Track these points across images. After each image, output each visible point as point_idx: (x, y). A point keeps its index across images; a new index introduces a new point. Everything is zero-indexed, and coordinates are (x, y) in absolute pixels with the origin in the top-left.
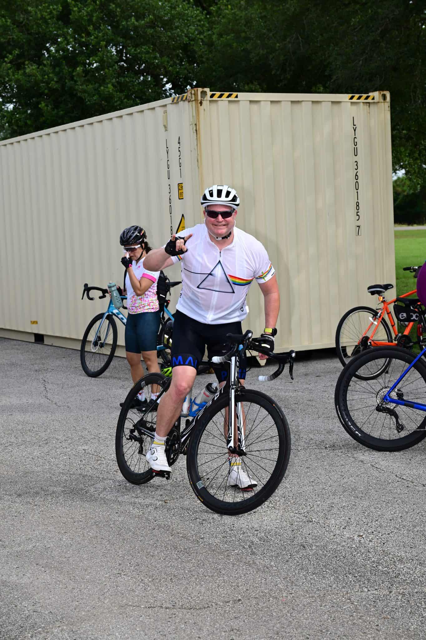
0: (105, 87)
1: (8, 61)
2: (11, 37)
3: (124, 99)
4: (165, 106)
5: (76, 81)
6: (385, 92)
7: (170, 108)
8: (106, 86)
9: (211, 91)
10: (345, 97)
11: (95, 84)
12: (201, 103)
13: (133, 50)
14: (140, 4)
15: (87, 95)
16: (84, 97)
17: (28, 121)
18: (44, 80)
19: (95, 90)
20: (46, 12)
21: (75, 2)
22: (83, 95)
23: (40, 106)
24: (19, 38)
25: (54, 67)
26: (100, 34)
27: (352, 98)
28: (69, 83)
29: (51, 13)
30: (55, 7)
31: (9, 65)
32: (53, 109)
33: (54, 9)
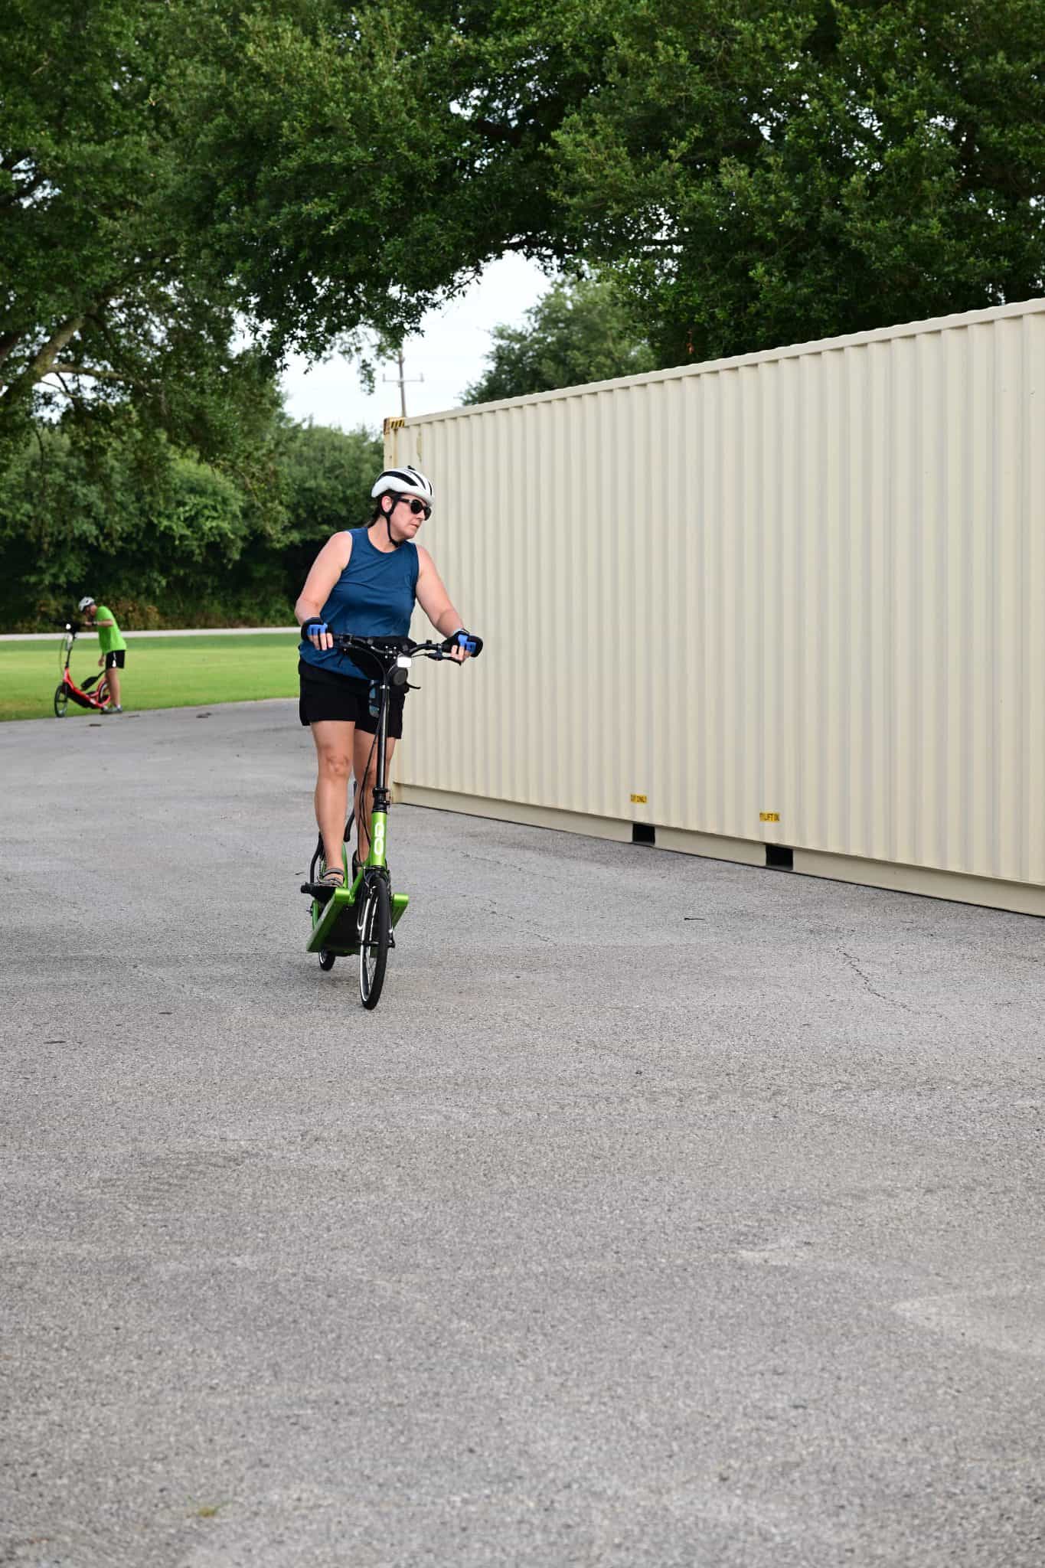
0: (920, 226)
1: (676, 156)
2: (683, 94)
3: (968, 257)
5: (846, 211)
8: (923, 222)
11: (895, 217)
13: (996, 134)
14: (1018, 18)
15: (874, 245)
16: (868, 250)
17: (716, 310)
18: (766, 206)
19: (895, 232)
20: (776, 33)
21: (852, 7)
22: (865, 246)
23: (751, 274)
24: (703, 98)
25: (790, 170)
26: (915, 92)
28: (827, 214)
30: (800, 20)
31: (677, 164)
32: (784, 281)
33: (797, 26)
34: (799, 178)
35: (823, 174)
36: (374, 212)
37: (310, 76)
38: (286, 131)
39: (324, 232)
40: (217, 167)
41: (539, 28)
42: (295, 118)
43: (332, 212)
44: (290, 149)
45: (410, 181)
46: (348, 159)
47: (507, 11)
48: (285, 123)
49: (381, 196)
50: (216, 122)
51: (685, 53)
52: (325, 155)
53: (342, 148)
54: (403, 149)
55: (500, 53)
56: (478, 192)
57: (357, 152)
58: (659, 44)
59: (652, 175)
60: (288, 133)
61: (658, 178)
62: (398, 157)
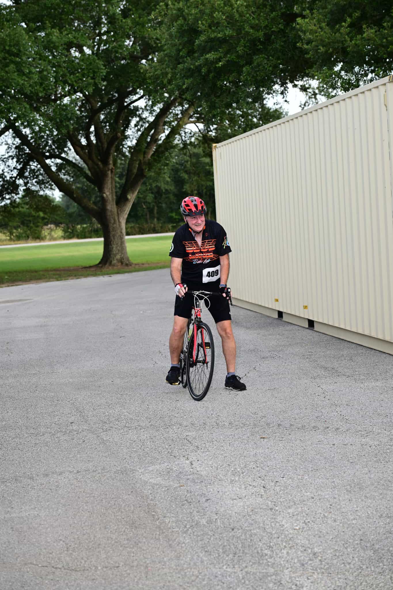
1: (347, 25)
4: (385, 84)
7: (388, 87)
36: (238, 57)
39: (217, 65)
40: (180, 41)
42: (204, 20)
43: (220, 57)
44: (202, 33)
45: (254, 42)
46: (225, 33)
48: (200, 22)
49: (239, 49)
50: (178, 23)
52: (215, 34)
53: (222, 31)
54: (247, 29)
56: (282, 44)
57: (229, 32)
59: (337, 34)
60: (201, 25)
61: (339, 35)
62: (247, 32)
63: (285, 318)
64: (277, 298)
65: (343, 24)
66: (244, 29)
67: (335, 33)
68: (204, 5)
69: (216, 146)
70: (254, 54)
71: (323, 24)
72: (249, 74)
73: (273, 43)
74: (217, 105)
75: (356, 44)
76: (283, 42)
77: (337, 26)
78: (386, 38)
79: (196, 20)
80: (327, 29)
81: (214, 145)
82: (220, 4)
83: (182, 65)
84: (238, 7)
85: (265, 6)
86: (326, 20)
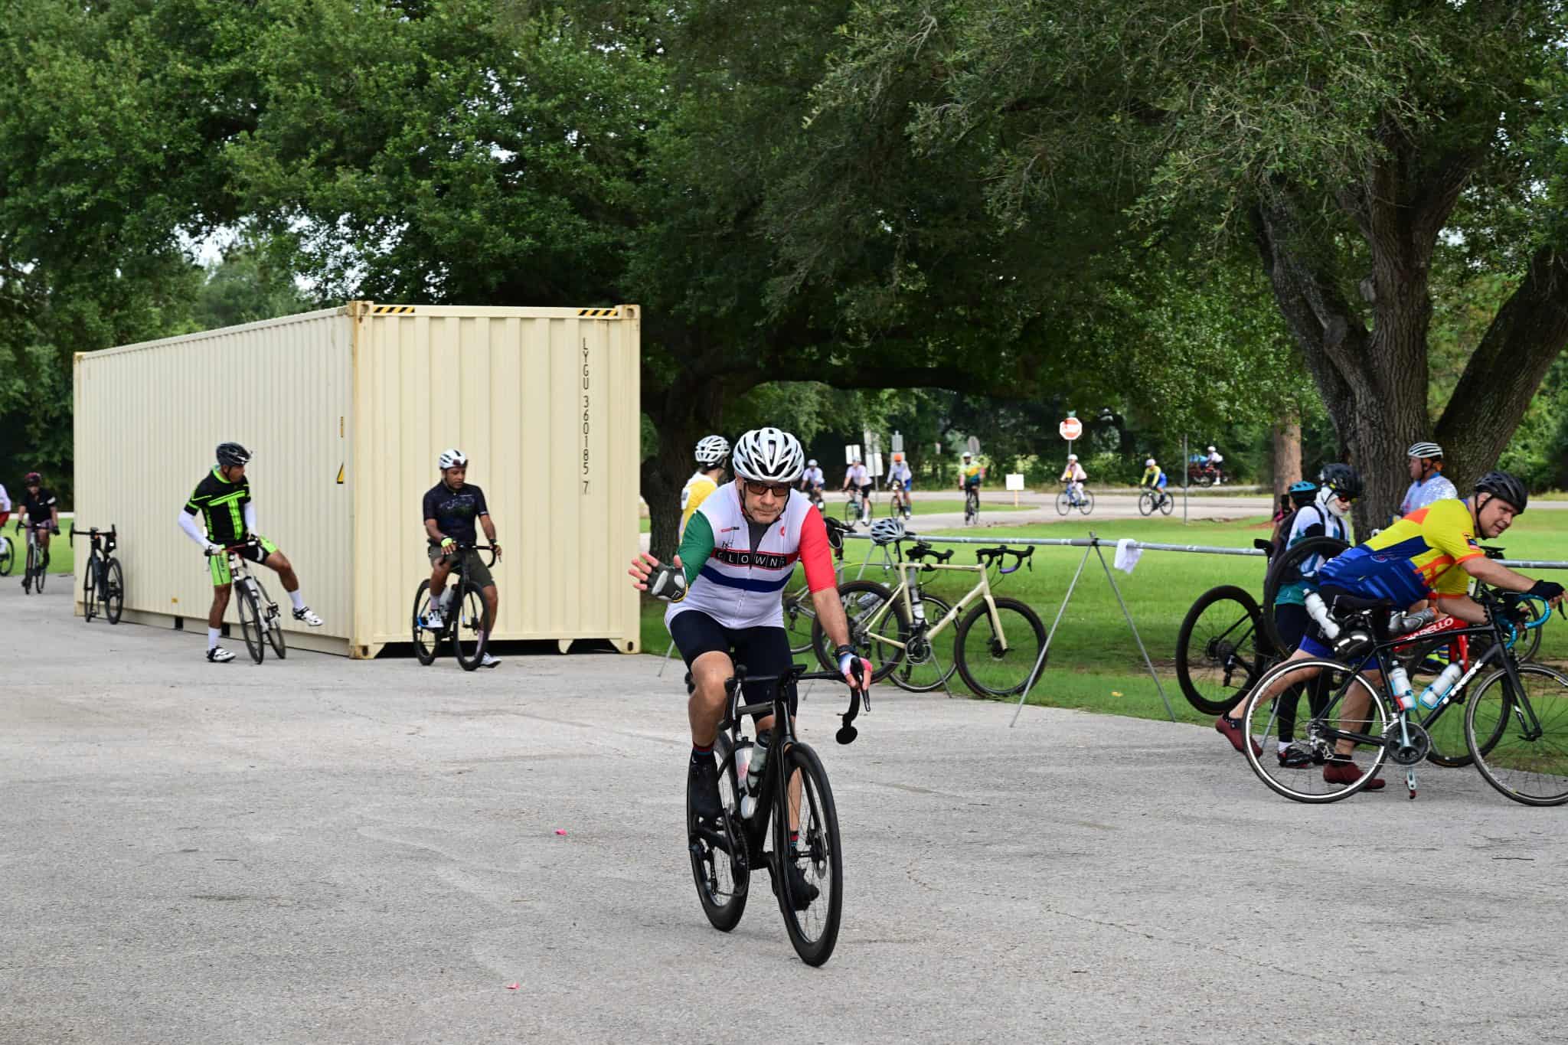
1: (310, 163)
4: (332, 317)
6: (632, 306)
7: (337, 319)
9: (375, 303)
10: (572, 313)
12: (361, 320)
27: (583, 313)
29: (395, 77)
34: (396, 181)
35: (411, 178)
36: (119, 194)
37: (71, 94)
38: (52, 134)
41: (243, 58)
42: (60, 125)
43: (86, 194)
44: (55, 147)
45: (146, 170)
46: (97, 155)
47: (220, 45)
48: (51, 129)
49: (121, 182)
51: (318, 91)
52: (79, 152)
53: (92, 147)
54: (138, 147)
55: (214, 76)
56: (198, 177)
57: (103, 151)
58: (300, 85)
59: (292, 177)
60: (54, 135)
61: (297, 179)
62: (135, 153)
63: (186, 625)
64: (175, 597)
65: (304, 161)
66: (131, 147)
67: (290, 175)
68: (59, 98)
69: (80, 357)
70: (149, 193)
71: (271, 159)
72: (136, 228)
73: (181, 172)
74: (75, 275)
75: (324, 197)
76: (201, 173)
77: (294, 163)
78: (374, 190)
79: (45, 123)
80: (277, 168)
81: (77, 354)
82: (89, 100)
83: (13, 200)
84: (124, 108)
85: (169, 106)
86: (275, 150)
